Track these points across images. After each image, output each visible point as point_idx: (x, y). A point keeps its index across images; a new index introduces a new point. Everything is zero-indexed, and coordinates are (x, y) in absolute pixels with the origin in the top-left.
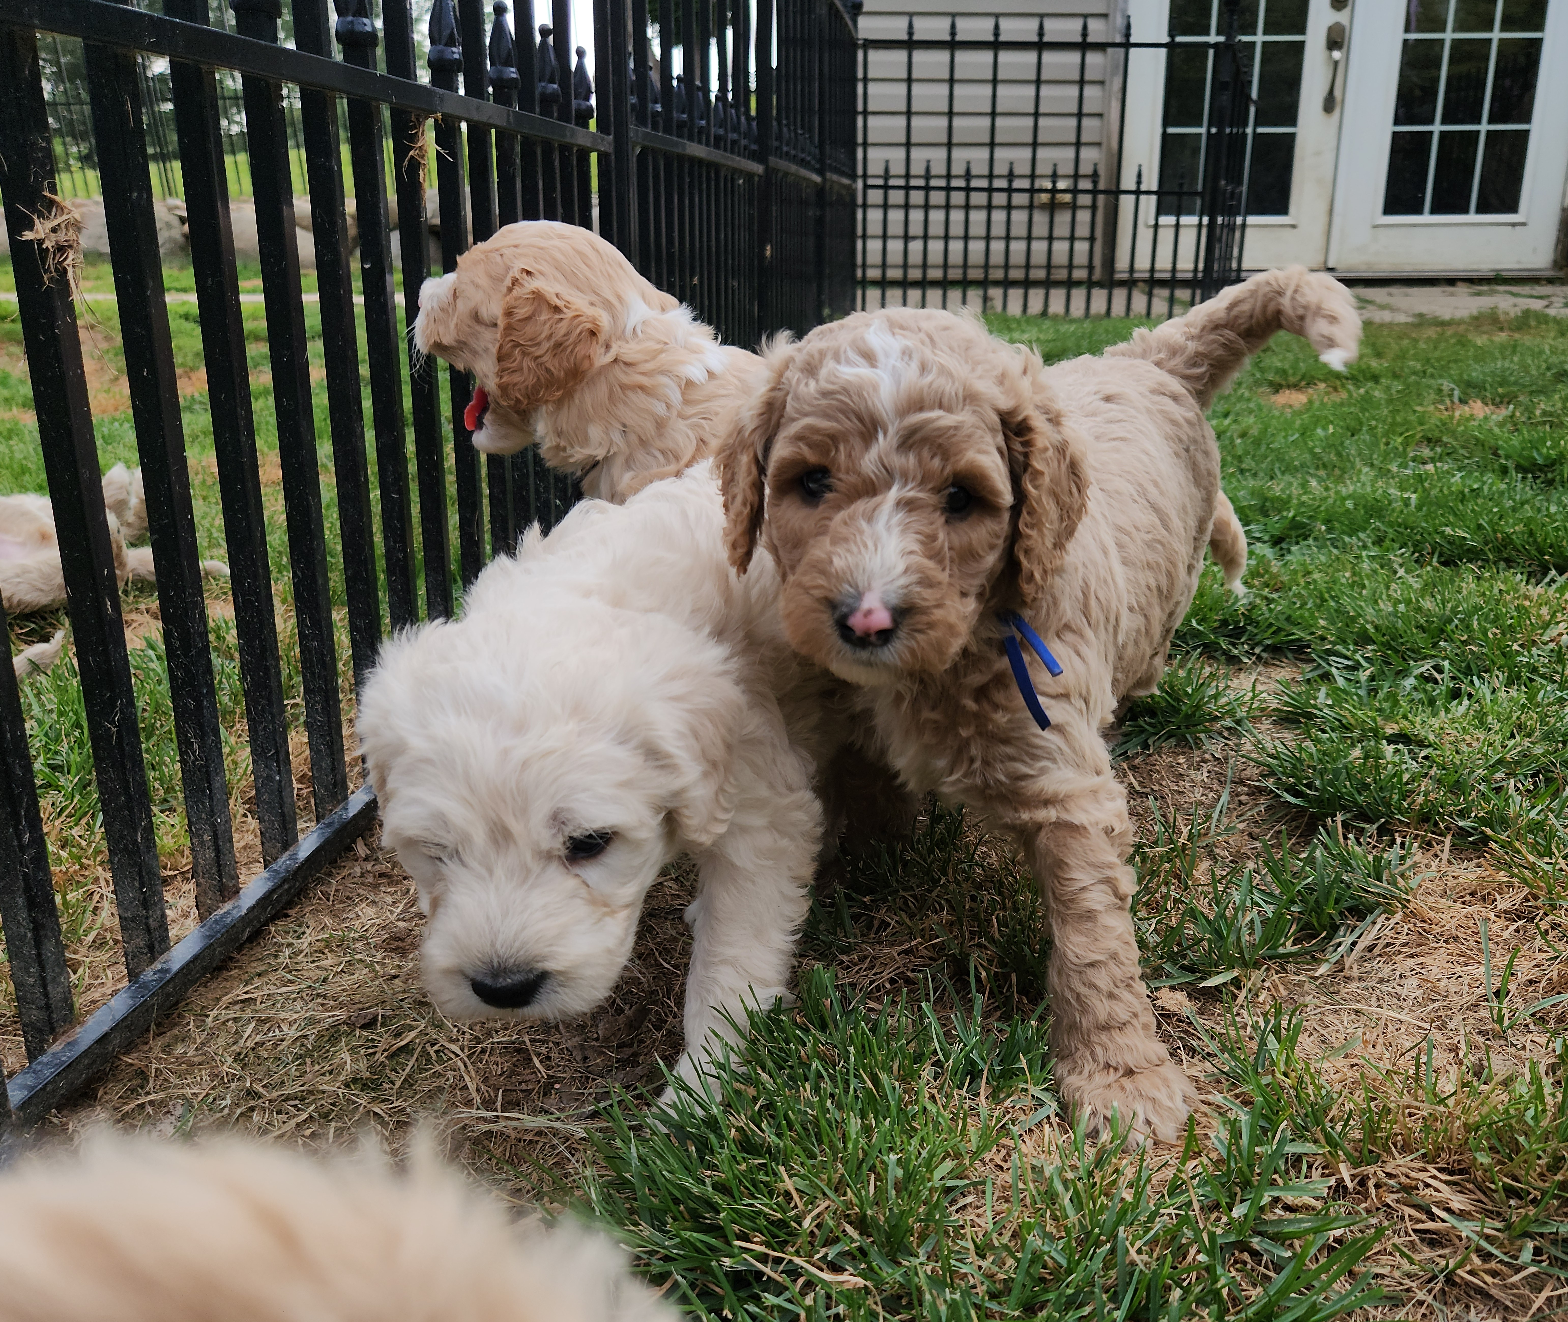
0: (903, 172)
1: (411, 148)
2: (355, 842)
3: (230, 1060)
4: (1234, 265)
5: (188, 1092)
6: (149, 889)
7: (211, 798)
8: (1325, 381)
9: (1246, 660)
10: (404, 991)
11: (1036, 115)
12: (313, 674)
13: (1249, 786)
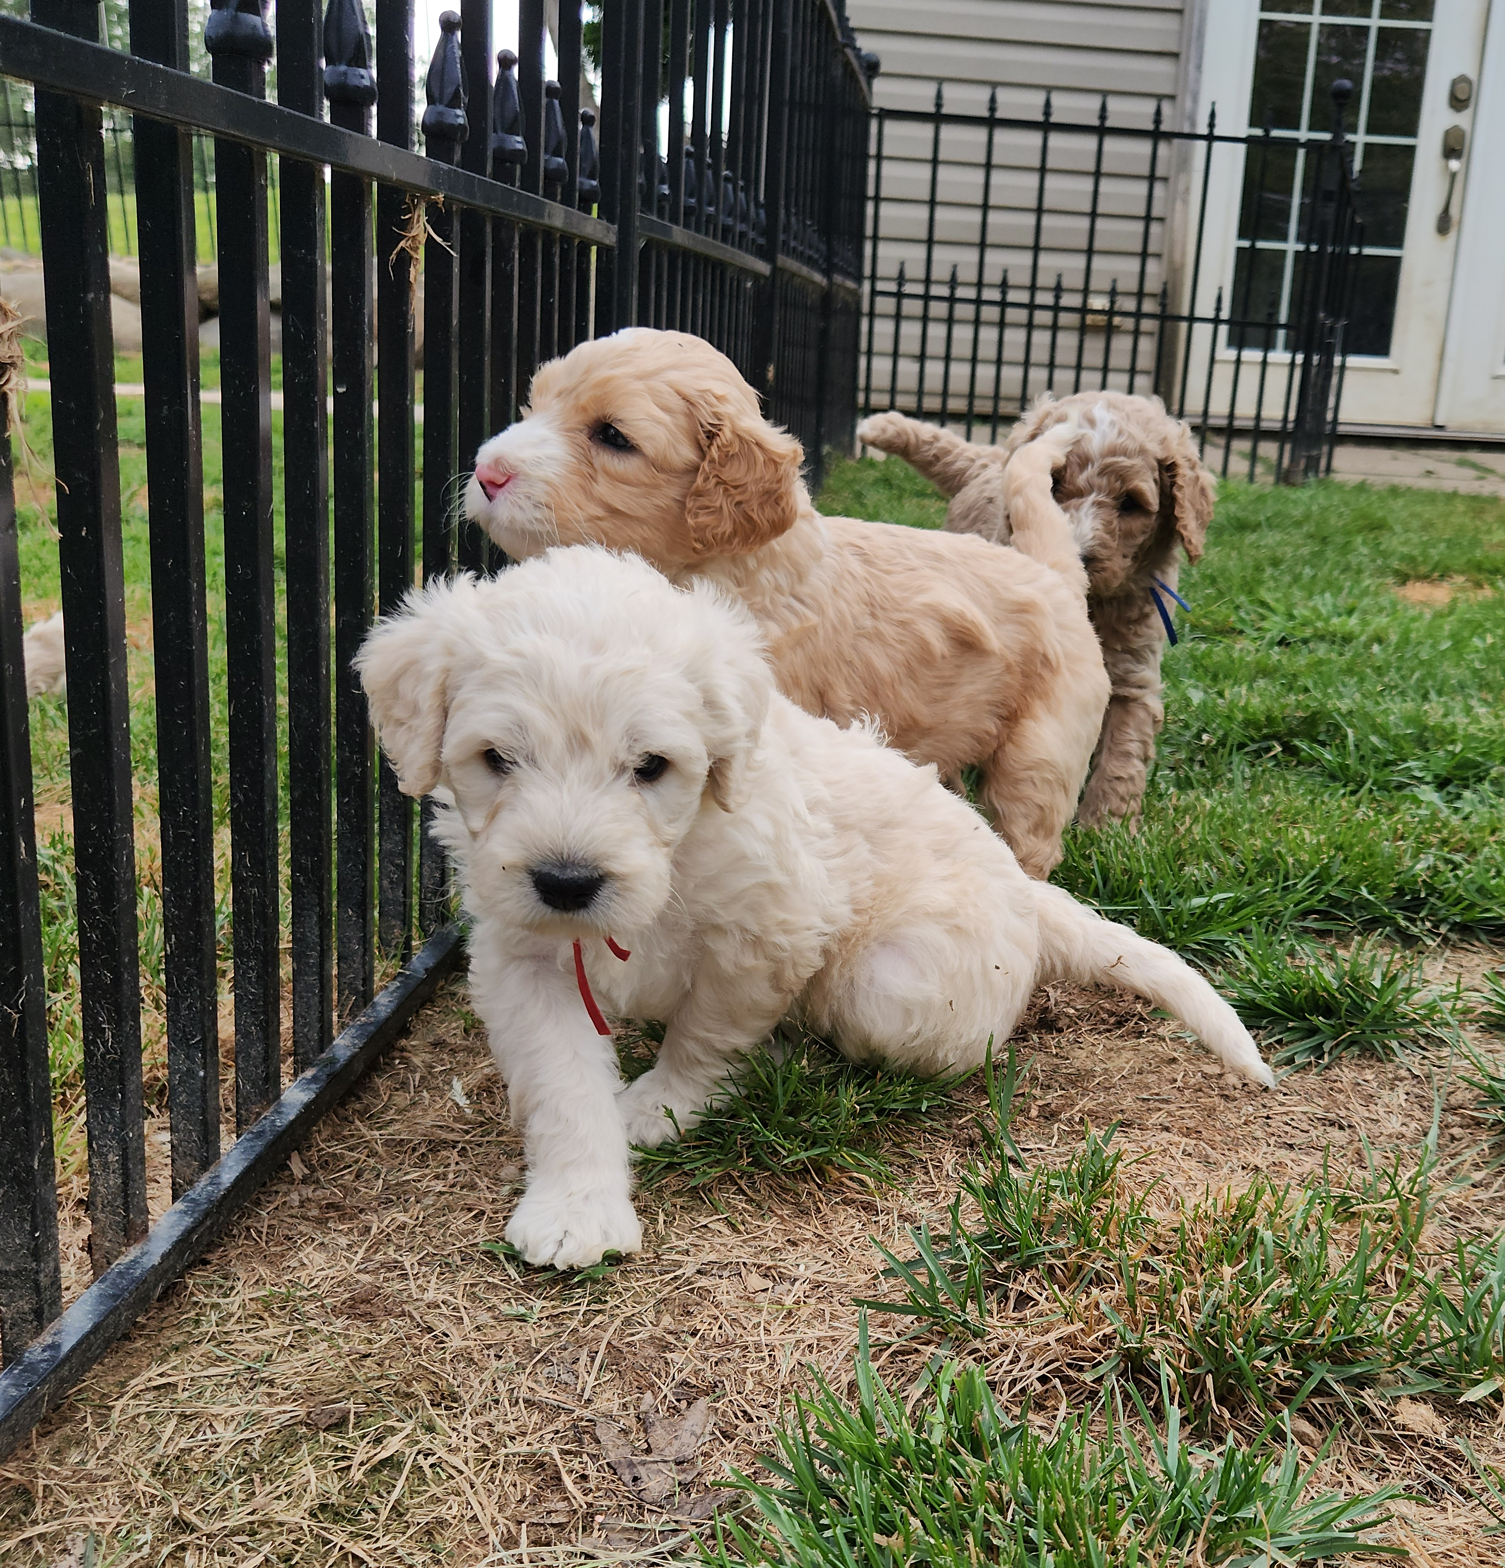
0: (921, 275)
1: (403, 237)
2: (289, 1158)
3: (146, 1474)
4: (1329, 416)
5: (92, 1520)
6: (43, 1233)
7: (123, 1104)
8: (1462, 573)
9: (1429, 942)
10: (380, 1378)
11: (1094, 215)
12: (248, 930)
13: (1463, 1116)
